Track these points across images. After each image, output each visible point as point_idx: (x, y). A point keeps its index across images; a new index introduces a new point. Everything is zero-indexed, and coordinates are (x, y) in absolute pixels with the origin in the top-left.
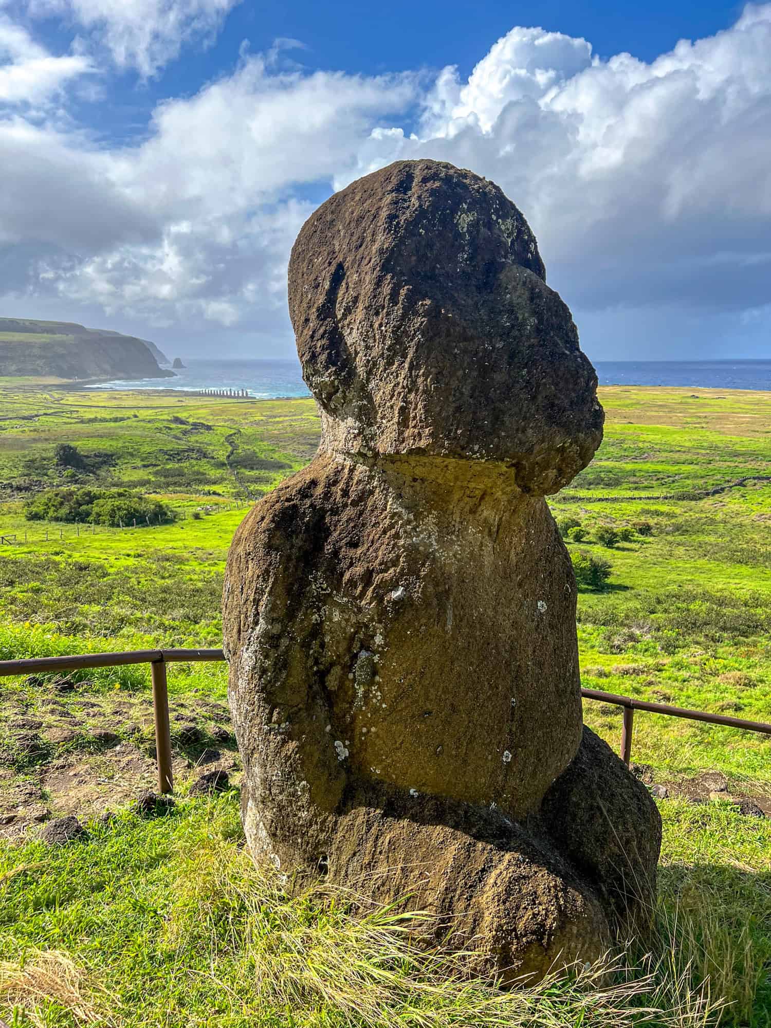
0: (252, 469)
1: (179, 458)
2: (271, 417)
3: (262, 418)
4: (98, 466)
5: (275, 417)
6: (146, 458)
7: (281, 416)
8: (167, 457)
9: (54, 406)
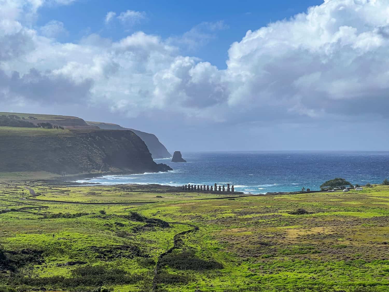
0: (178, 268)
1: (110, 255)
2: (241, 214)
3: (232, 215)
4: (21, 264)
5: (246, 214)
6: (76, 255)
7: (252, 213)
8: (97, 254)
9: (26, 201)
